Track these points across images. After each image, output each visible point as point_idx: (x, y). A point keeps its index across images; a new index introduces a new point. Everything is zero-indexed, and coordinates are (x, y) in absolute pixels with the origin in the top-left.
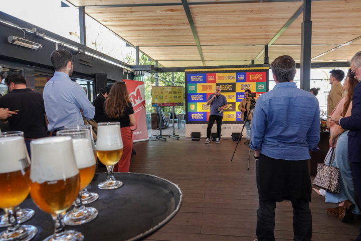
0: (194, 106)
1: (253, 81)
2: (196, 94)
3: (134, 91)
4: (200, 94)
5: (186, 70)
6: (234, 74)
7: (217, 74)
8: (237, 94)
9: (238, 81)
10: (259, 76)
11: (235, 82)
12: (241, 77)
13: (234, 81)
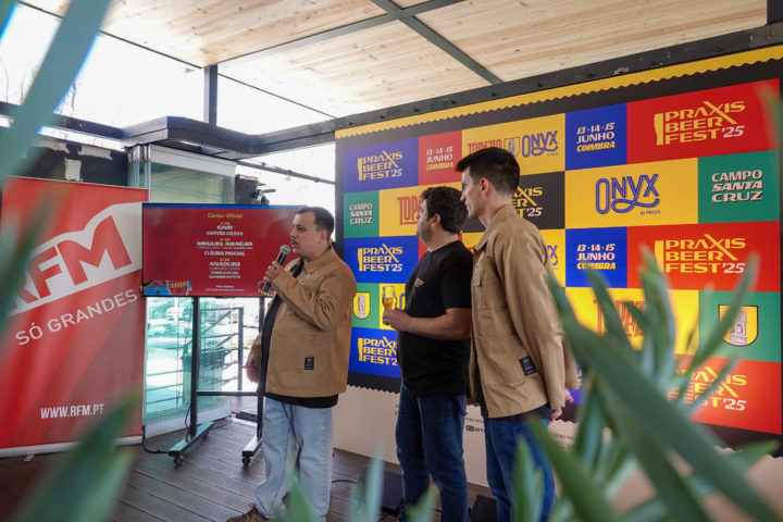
0: (367, 296)
1: (675, 151)
2: (376, 242)
3: (82, 227)
4: (392, 241)
5: (339, 134)
6: (557, 123)
7: (465, 133)
8: (576, 238)
9: (576, 160)
10: (721, 116)
11: (561, 168)
12: (599, 138)
13: (554, 162)
